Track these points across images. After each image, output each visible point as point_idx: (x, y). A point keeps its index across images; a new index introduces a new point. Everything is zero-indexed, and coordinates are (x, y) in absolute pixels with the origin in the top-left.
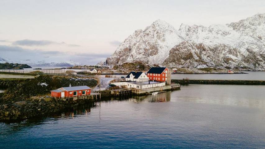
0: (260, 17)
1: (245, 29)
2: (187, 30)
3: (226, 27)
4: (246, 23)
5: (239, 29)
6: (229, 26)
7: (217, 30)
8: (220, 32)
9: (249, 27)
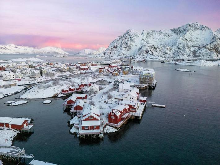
0: (190, 26)
1: (181, 33)
2: (147, 33)
3: (170, 31)
4: (182, 29)
5: (177, 33)
6: (172, 30)
7: (164, 33)
8: (166, 35)
9: (183, 32)
